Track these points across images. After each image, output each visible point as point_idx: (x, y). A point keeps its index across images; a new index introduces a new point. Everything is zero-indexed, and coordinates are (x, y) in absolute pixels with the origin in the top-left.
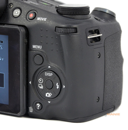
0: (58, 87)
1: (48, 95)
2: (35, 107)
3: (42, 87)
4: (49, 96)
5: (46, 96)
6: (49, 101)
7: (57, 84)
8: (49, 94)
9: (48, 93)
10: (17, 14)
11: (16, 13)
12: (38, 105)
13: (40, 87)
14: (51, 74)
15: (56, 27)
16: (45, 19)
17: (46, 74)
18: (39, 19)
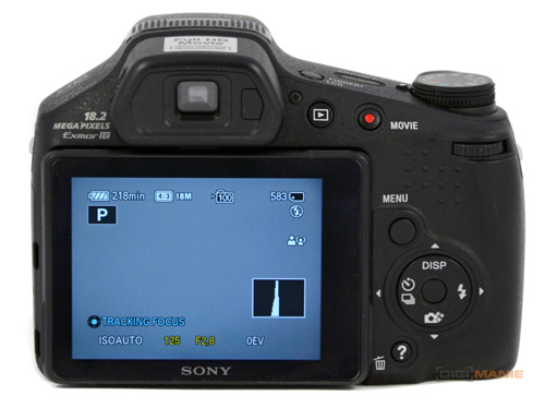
0: (462, 295)
1: (431, 318)
2: (392, 356)
3: (412, 301)
4: (434, 321)
5: (427, 321)
6: (435, 334)
7: (461, 286)
8: (435, 316)
9: (431, 314)
10: (324, 117)
11: (320, 115)
12: (403, 349)
13: (407, 302)
14: (442, 265)
15: (454, 143)
16: (414, 125)
17: (426, 265)
18: (394, 126)
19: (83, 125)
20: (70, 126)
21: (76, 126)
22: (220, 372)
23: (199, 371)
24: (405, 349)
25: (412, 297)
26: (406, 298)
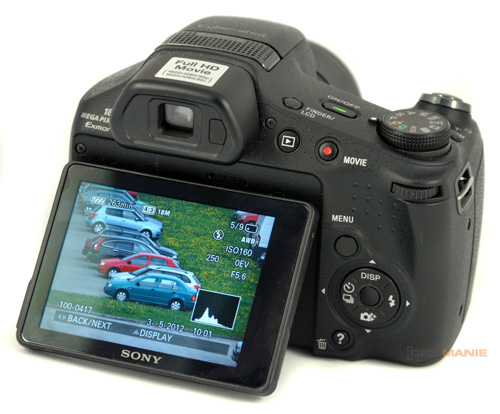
0: (392, 304)
1: (366, 317)
2: (333, 339)
3: (351, 301)
4: (368, 320)
5: (362, 318)
6: (368, 328)
7: (391, 297)
8: (369, 316)
9: (366, 314)
10: (291, 144)
11: (288, 141)
12: (341, 336)
13: (347, 301)
14: (377, 277)
15: (393, 183)
16: (363, 162)
17: (364, 275)
18: (347, 160)
19: (102, 118)
20: (93, 117)
21: (97, 118)
22: (152, 359)
23: (136, 356)
24: (343, 337)
25: (352, 298)
26: (346, 297)
